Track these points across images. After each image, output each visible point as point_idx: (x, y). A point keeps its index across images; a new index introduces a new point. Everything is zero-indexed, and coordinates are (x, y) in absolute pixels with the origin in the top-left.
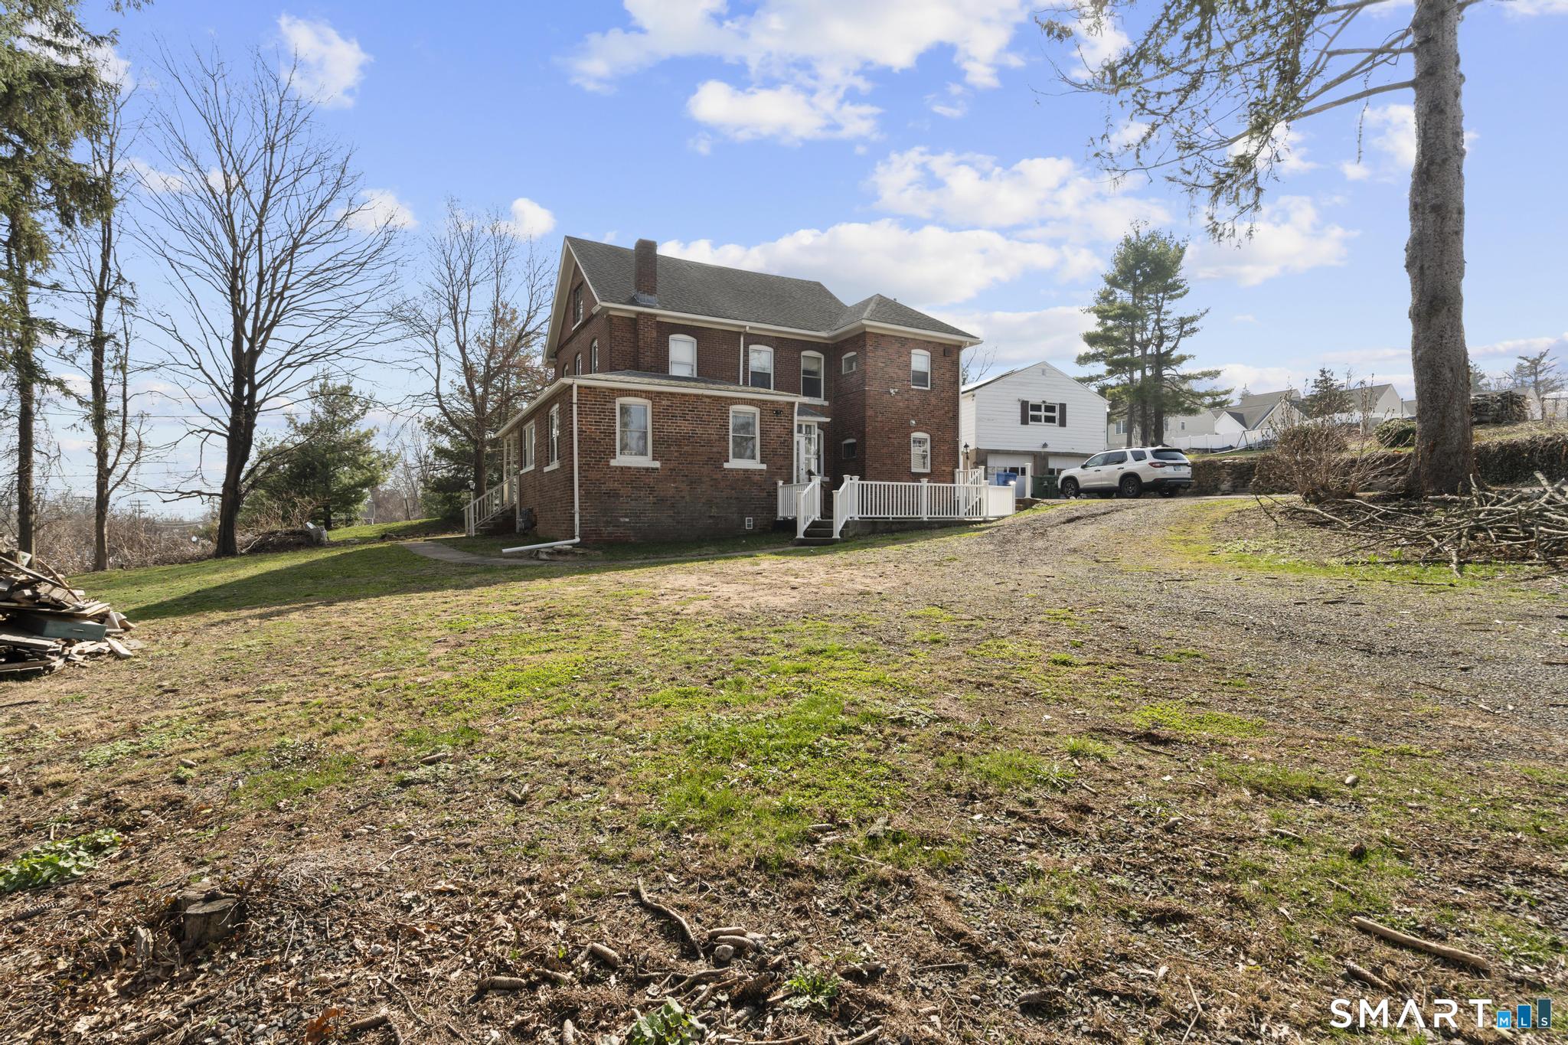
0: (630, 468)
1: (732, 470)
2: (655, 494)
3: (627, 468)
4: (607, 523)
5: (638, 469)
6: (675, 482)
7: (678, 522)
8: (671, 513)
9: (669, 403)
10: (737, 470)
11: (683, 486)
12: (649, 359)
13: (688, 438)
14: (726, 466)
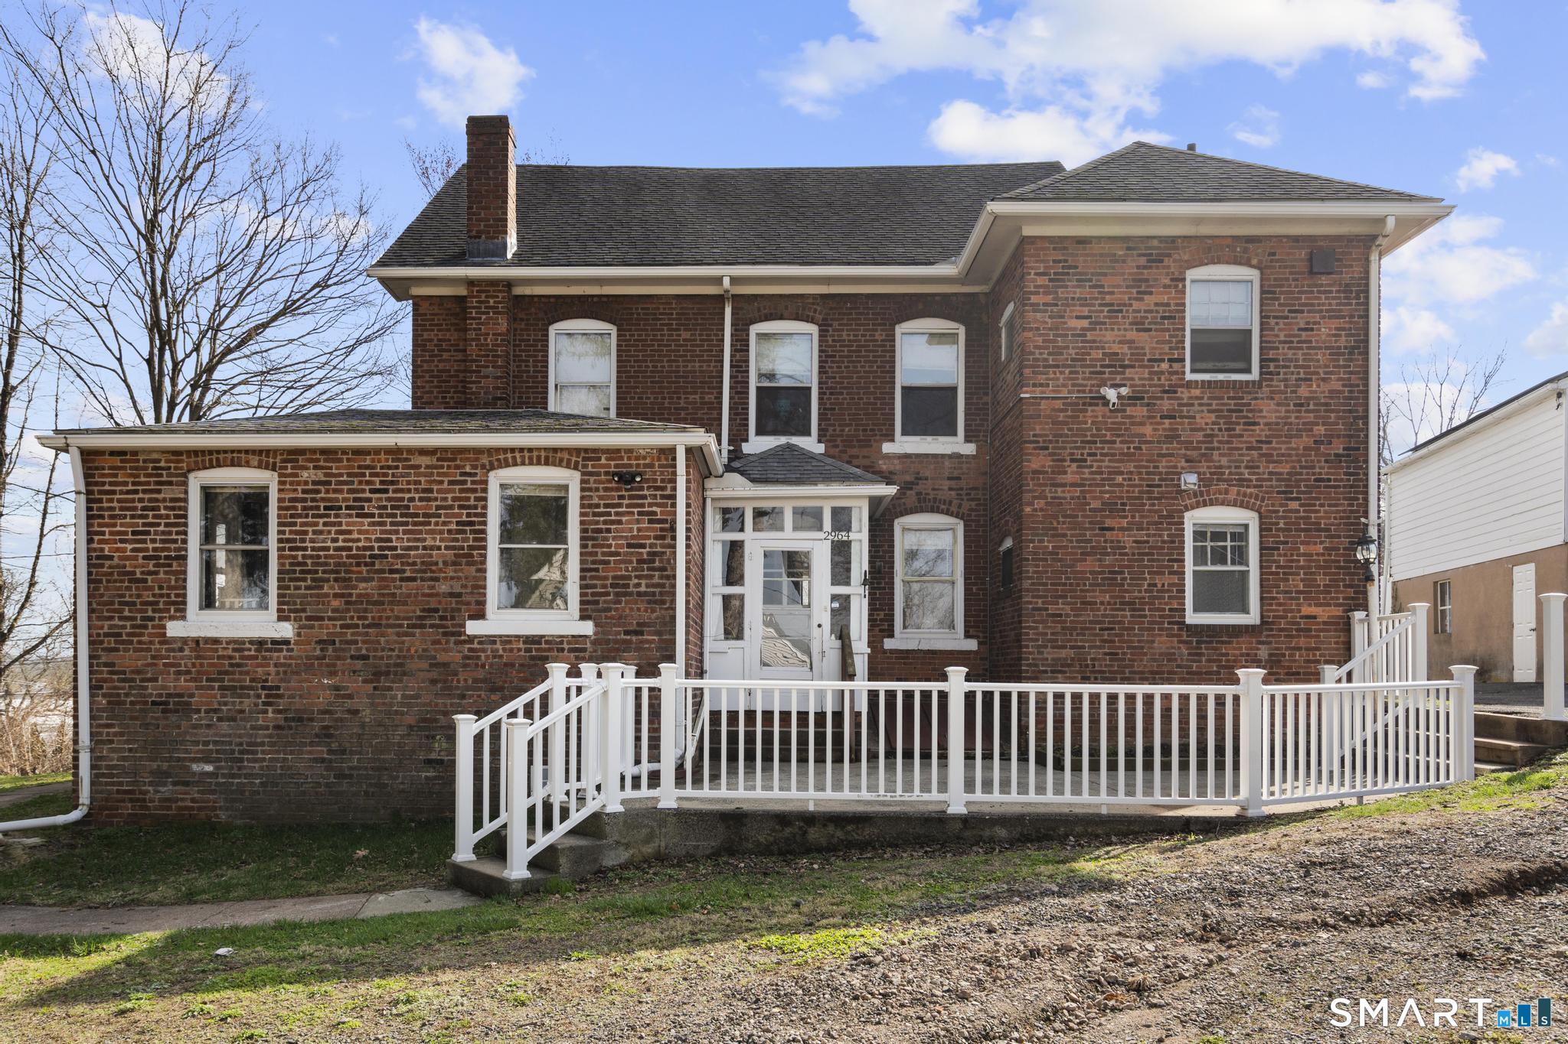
0: (216, 641)
1: (491, 639)
2: (282, 703)
3: (207, 640)
4: (160, 776)
5: (238, 644)
6: (332, 674)
7: (341, 776)
8: (321, 751)
9: (320, 475)
10: (507, 640)
11: (355, 684)
12: (489, 383)
13: (370, 561)
14: (473, 628)
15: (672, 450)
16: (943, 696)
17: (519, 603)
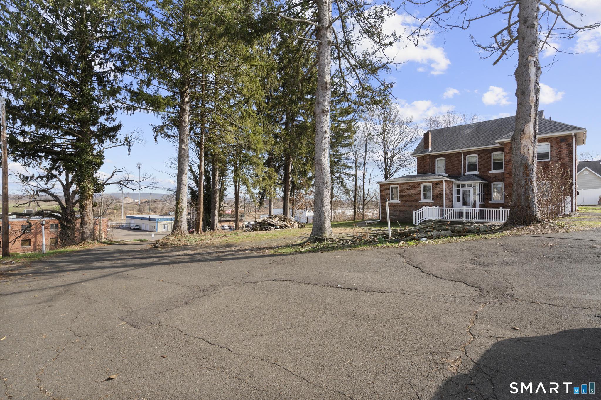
2: (399, 210)
3: (392, 203)
5: (395, 204)
8: (403, 215)
9: (403, 185)
10: (423, 203)
11: (407, 208)
12: (427, 168)
13: (408, 194)
14: (420, 202)
15: (442, 181)
16: (499, 211)
17: (425, 198)
